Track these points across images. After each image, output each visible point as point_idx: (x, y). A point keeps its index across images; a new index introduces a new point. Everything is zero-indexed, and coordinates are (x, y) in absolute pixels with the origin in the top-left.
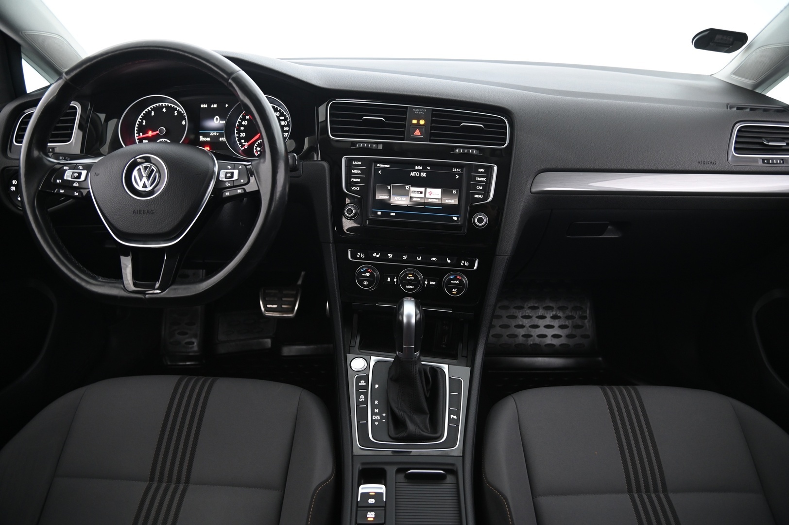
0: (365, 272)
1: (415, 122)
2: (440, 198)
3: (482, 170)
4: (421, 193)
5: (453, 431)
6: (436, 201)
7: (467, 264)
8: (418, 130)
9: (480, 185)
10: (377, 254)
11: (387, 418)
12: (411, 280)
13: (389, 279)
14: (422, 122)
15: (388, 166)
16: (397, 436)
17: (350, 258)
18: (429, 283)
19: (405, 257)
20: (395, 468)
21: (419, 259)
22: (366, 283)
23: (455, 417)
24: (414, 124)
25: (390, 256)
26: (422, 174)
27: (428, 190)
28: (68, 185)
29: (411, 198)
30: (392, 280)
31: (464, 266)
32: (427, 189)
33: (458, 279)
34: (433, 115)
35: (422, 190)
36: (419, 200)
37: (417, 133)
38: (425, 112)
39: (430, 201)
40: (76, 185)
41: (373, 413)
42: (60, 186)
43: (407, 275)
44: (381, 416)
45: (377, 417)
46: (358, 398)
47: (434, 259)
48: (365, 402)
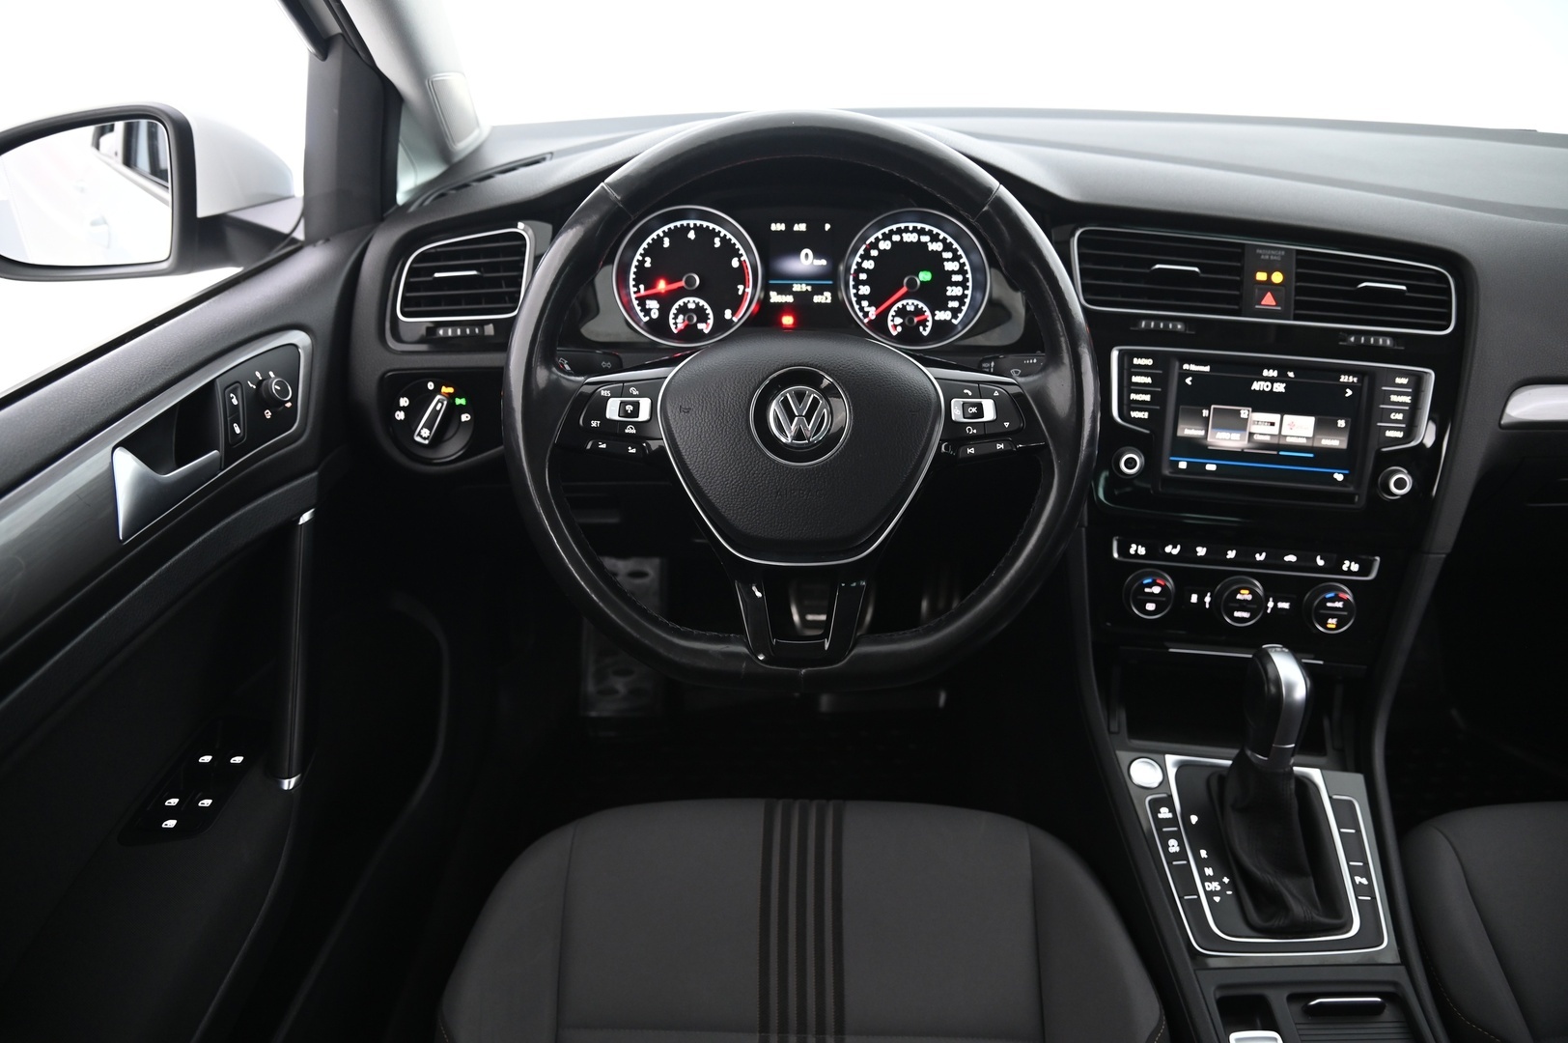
0: (1150, 586)
1: (1261, 276)
2: (1311, 435)
3: (1404, 381)
4: (1272, 424)
5: (1368, 910)
6: (1303, 441)
7: (1355, 567)
8: (1269, 294)
9: (1398, 412)
10: (1175, 547)
11: (1233, 885)
12: (1245, 601)
13: (1194, 598)
14: (1277, 278)
15: (1207, 369)
16: (1267, 924)
17: (1116, 555)
18: (1275, 605)
19: (1231, 554)
20: (1285, 993)
21: (1260, 557)
22: (1151, 607)
23: (1364, 881)
24: (1261, 283)
25: (1201, 551)
26: (1276, 385)
27: (1288, 418)
28: (612, 430)
29: (1251, 434)
30: (1201, 599)
31: (1349, 572)
32: (1286, 417)
33: (1340, 599)
34: (1300, 264)
35: (1275, 417)
36: (1267, 438)
37: (1269, 300)
38: (1282, 256)
39: (1289, 440)
40: (630, 430)
41: (1204, 878)
42: (598, 435)
43: (1238, 591)
44: (1222, 884)
45: (1214, 886)
46: (1166, 847)
47: (1291, 558)
48: (1182, 855)
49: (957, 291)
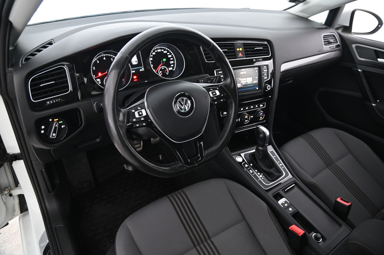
1: (238, 49)
2: (252, 81)
3: (265, 67)
4: (245, 80)
5: (284, 170)
6: (251, 83)
7: (262, 106)
8: (240, 53)
9: (265, 73)
11: (264, 175)
12: (247, 118)
14: (241, 49)
16: (273, 179)
17: (222, 116)
18: (251, 117)
19: (242, 109)
20: (281, 190)
21: (247, 108)
23: (281, 165)
24: (238, 51)
26: (244, 72)
27: (248, 79)
29: (242, 83)
30: (238, 120)
33: (261, 113)
34: (244, 46)
35: (245, 79)
36: (244, 84)
37: (240, 55)
38: (241, 45)
39: (248, 83)
40: (142, 119)
41: (259, 175)
42: (136, 122)
43: (245, 117)
44: (262, 175)
45: (261, 176)
46: (250, 172)
47: (252, 107)
48: (253, 173)
49: (172, 62)
